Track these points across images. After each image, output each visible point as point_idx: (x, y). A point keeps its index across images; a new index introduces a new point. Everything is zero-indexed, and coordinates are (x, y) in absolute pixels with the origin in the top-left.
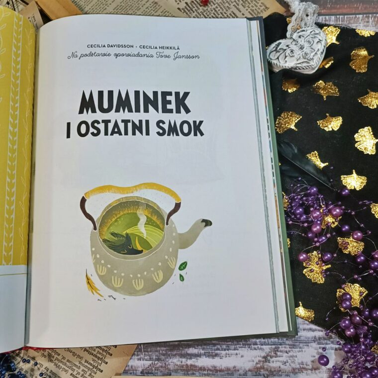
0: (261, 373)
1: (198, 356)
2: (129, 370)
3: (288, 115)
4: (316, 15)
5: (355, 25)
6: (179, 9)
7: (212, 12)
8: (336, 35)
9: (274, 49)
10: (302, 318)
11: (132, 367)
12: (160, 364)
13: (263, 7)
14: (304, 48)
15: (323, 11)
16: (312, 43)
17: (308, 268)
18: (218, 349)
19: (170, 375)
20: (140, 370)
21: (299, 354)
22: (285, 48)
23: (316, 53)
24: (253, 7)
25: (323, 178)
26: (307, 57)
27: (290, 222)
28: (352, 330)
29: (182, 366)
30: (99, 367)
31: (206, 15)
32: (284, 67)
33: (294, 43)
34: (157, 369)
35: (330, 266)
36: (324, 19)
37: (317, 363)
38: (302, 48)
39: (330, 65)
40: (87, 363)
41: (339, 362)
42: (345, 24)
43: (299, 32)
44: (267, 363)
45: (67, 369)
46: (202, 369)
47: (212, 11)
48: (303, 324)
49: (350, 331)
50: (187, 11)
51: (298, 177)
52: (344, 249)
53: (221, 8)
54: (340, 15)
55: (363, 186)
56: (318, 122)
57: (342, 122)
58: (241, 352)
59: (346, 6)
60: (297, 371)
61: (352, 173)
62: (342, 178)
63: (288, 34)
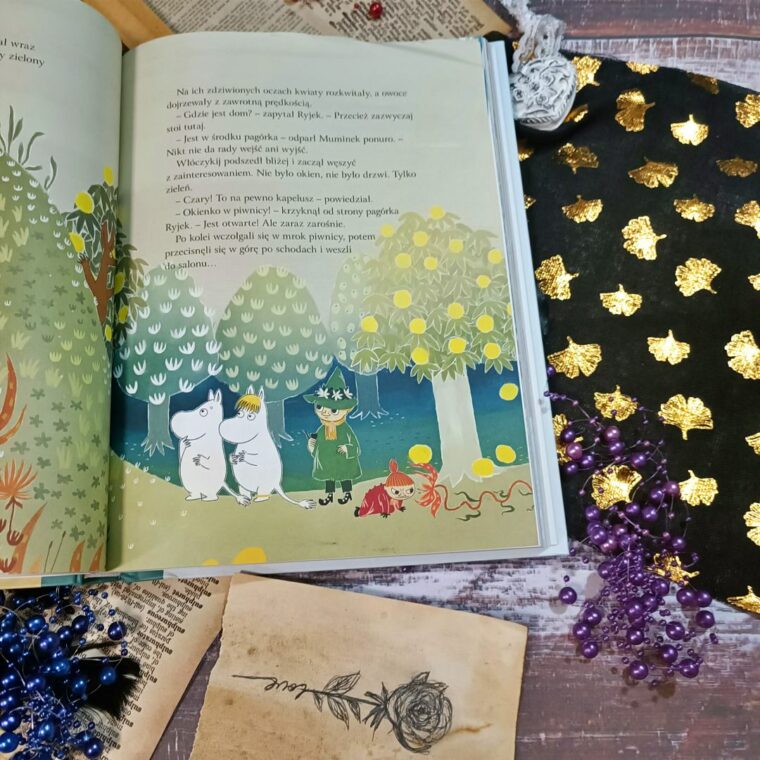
0: (467, 606)
1: (364, 582)
4: (560, 38)
5: (626, 55)
6: (332, 23)
8: (595, 71)
13: (474, 24)
14: (538, 87)
15: (572, 32)
16: (552, 81)
18: (396, 571)
21: (529, 577)
23: (558, 97)
24: (456, 22)
30: (196, 600)
31: (378, 35)
33: (523, 80)
35: (581, 438)
36: (574, 45)
39: (582, 117)
42: (609, 53)
43: (531, 64)
44: (478, 591)
47: (388, 28)
50: (346, 27)
53: (403, 23)
54: (601, 38)
55: (636, 308)
56: (563, 208)
57: (603, 208)
58: (434, 574)
59: (611, 24)
60: (526, 602)
61: (617, 290)
62: (602, 298)
63: (515, 67)
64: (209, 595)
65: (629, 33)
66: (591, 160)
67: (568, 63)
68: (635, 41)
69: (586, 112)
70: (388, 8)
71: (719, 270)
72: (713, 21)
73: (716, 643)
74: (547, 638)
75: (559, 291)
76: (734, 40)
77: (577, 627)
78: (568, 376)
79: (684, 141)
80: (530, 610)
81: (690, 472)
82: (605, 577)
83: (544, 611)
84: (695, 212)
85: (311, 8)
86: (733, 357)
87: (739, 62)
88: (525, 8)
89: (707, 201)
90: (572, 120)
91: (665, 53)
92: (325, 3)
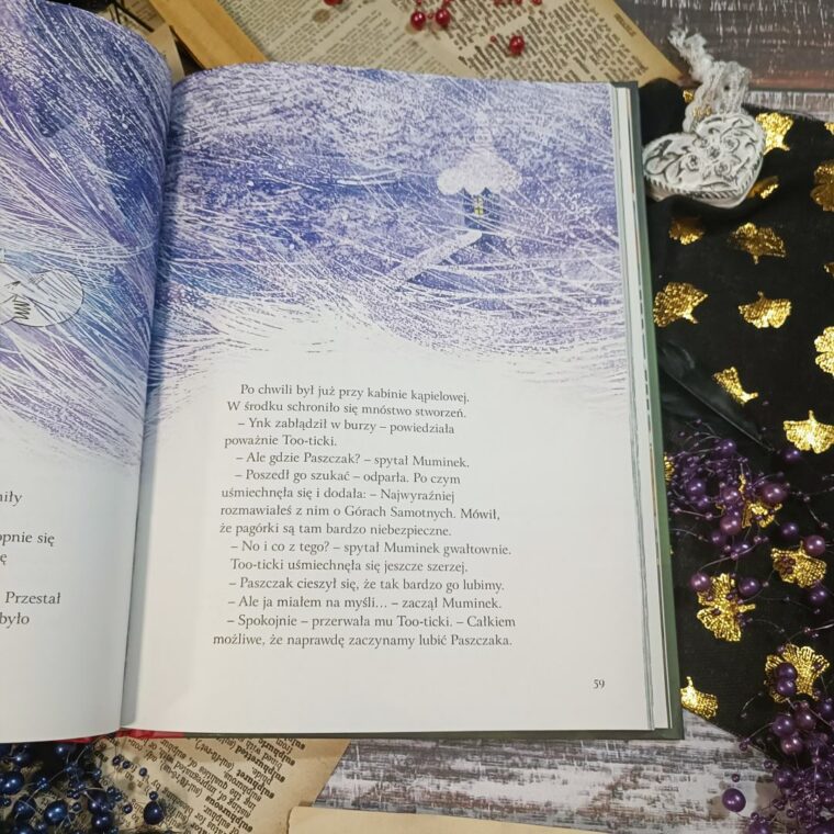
0: (604, 819)
1: (474, 775)
2: (328, 797)
3: (679, 290)
4: (745, 88)
5: (824, 113)
6: (461, 59)
7: (529, 70)
8: (784, 133)
9: (656, 153)
10: (692, 711)
11: (334, 790)
12: (394, 789)
13: (636, 66)
14: (718, 154)
15: (758, 82)
16: (735, 146)
17: (707, 607)
18: (515, 765)
19: (414, 812)
20: (352, 797)
21: (683, 786)
22: (679, 152)
23: (743, 167)
24: (613, 63)
25: (746, 424)
26: (723, 173)
27: (678, 510)
28: (795, 742)
29: (440, 796)
30: (266, 786)
31: (517, 76)
32: (676, 192)
33: (698, 143)
34: (387, 798)
35: (753, 607)
36: (760, 98)
37: (720, 804)
38: (714, 154)
39: (770, 191)
40: (243, 775)
41: (764, 805)
42: (803, 110)
43: (708, 122)
44: (617, 800)
45: (198, 786)
46: (479, 803)
47: (530, 67)
48: (693, 724)
49: (790, 742)
50: (478, 65)
51: (696, 419)
52: (784, 574)
53: (549, 62)
54: (793, 90)
55: (828, 444)
56: (740, 308)
57: (791, 311)
58: (562, 773)
59: (806, 74)
60: (678, 819)
61: (807, 418)
62: (786, 427)
63: (687, 124)
64: (283, 780)
65: (829, 86)
67: (754, 122)
69: (776, 186)
70: (531, 44)
85: (438, 38)
88: (702, 51)
90: (758, 195)
92: (454, 33)
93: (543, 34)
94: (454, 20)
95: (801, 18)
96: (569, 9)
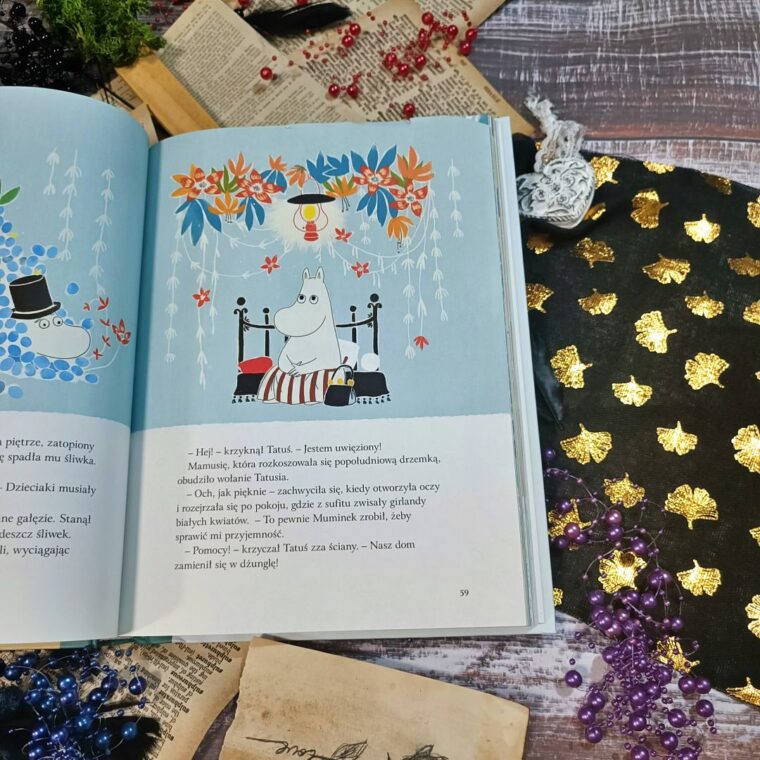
0: (475, 682)
1: (377, 654)
3: (532, 289)
4: (580, 140)
5: (643, 155)
8: (613, 171)
14: (559, 188)
15: (592, 133)
16: (572, 182)
18: (408, 646)
21: (536, 657)
22: (530, 188)
23: (578, 198)
26: (564, 203)
30: (217, 665)
33: (544, 181)
35: (589, 523)
36: (594, 146)
38: (556, 189)
39: (599, 215)
40: (201, 658)
42: (627, 153)
43: (552, 165)
44: (485, 668)
45: (167, 665)
54: (620, 139)
55: (646, 400)
56: (580, 300)
57: (617, 302)
58: (443, 650)
59: (629, 127)
60: (532, 681)
61: (629, 381)
62: (614, 388)
63: (537, 166)
64: (230, 661)
65: (647, 135)
66: (606, 254)
67: (587, 165)
68: (653, 142)
69: (604, 210)
70: (420, 109)
71: (728, 365)
72: (727, 125)
73: (715, 732)
74: (551, 719)
75: (573, 380)
76: (748, 143)
77: (582, 711)
78: (580, 461)
79: (697, 238)
80: (535, 690)
81: (695, 561)
82: (609, 662)
83: (549, 692)
84: (705, 308)
85: (350, 107)
86: (740, 451)
87: (752, 164)
88: (549, 112)
89: (717, 300)
90: (590, 218)
91: (681, 154)
92: (362, 103)
93: (430, 102)
94: (362, 93)
95: (625, 85)
96: (449, 83)
